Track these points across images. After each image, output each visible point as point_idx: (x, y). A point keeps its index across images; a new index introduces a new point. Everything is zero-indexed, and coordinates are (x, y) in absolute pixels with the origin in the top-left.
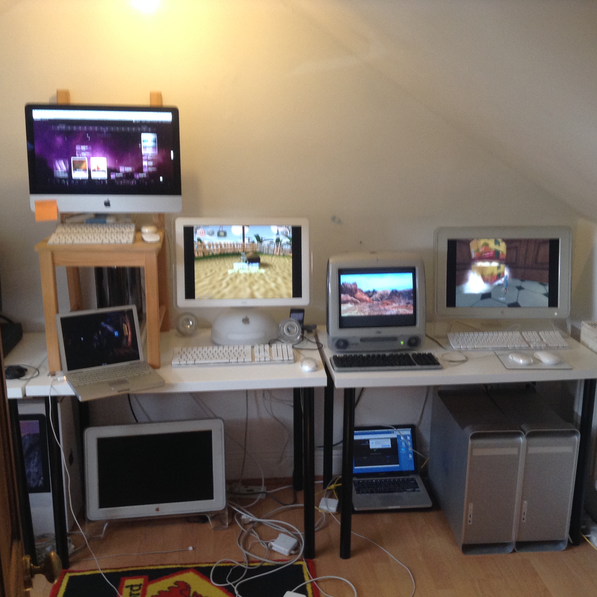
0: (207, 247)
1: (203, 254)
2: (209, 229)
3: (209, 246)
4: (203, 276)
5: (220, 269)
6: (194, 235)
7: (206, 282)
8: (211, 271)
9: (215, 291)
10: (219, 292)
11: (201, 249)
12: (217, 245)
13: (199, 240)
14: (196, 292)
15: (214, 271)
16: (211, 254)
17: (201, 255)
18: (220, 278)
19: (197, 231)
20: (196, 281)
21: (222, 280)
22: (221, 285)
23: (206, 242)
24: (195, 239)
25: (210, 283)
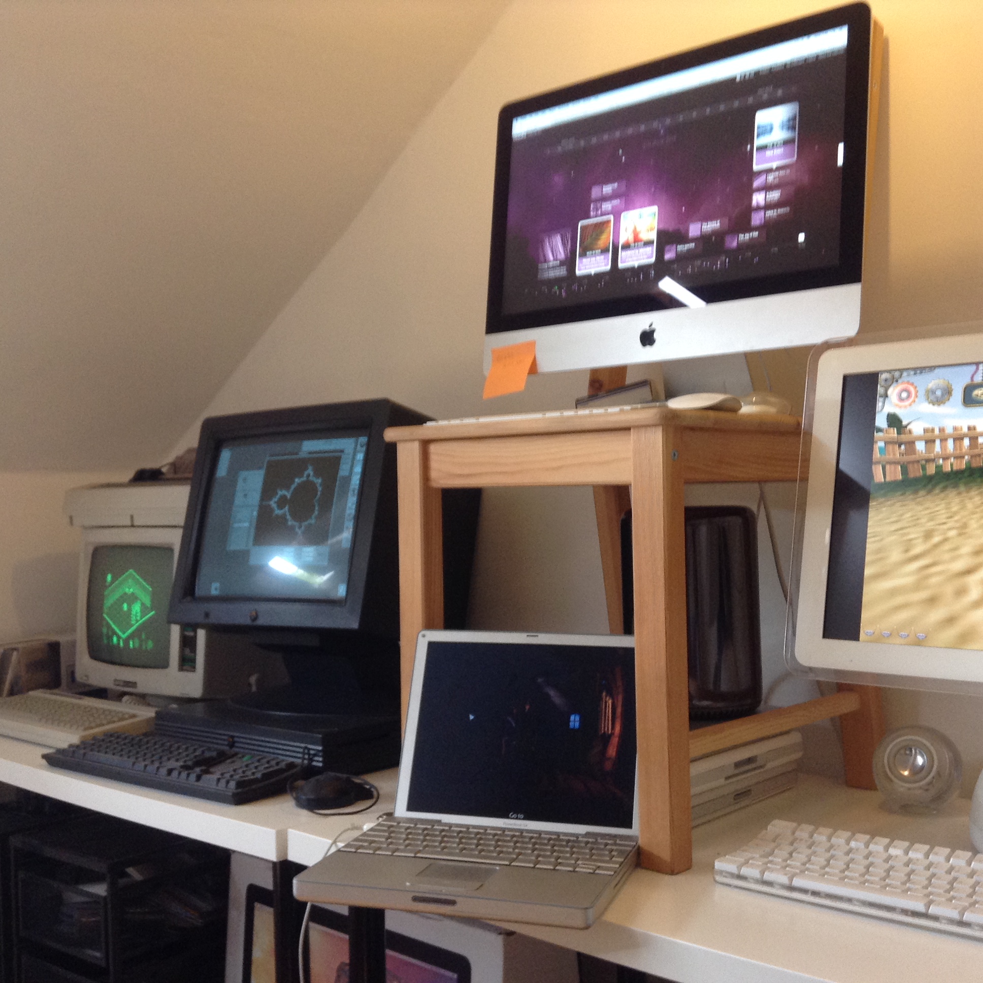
0: (920, 446)
1: (905, 470)
2: (933, 381)
3: (930, 442)
4: (896, 556)
5: (963, 530)
6: (879, 404)
7: (905, 577)
8: (928, 535)
9: (936, 615)
10: (951, 620)
11: (896, 453)
12: (958, 439)
13: (894, 421)
14: (865, 615)
15: (936, 539)
16: (931, 470)
17: (895, 474)
18: (959, 565)
19: (889, 392)
20: (868, 572)
21: (969, 572)
22: (961, 592)
23: (917, 429)
24: (881, 421)
25: (917, 586)
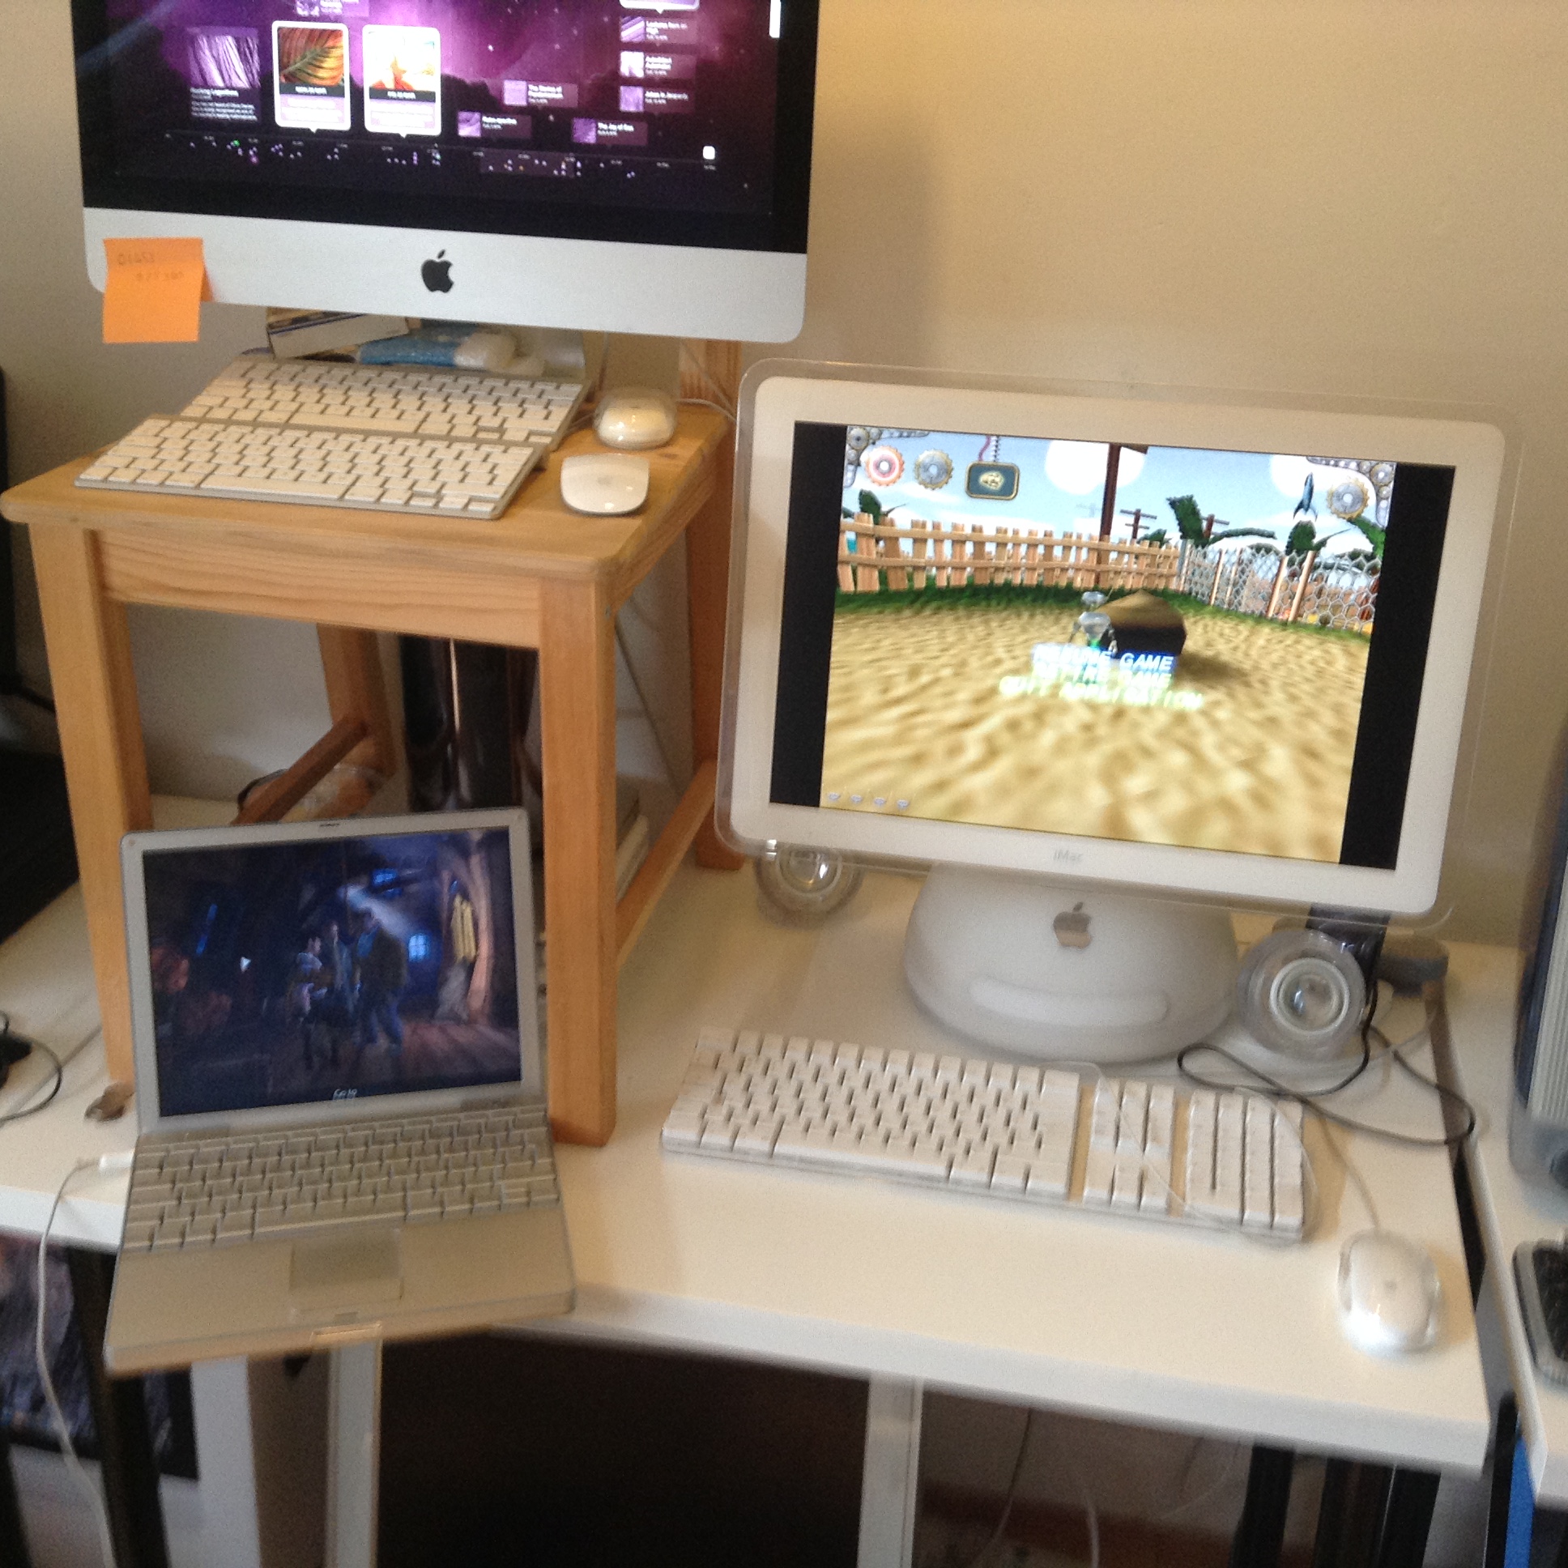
0: (906, 546)
1: (883, 579)
2: (926, 451)
3: (920, 541)
4: (869, 697)
5: (960, 668)
6: (848, 476)
7: (883, 725)
8: (914, 672)
9: (922, 778)
10: (940, 786)
11: (873, 551)
12: (958, 542)
13: (869, 503)
14: (828, 773)
15: (925, 679)
16: (920, 582)
17: (870, 582)
18: (954, 716)
19: (863, 458)
20: (831, 715)
21: (966, 725)
22: (955, 751)
23: (902, 520)
24: (850, 501)
25: (899, 739)
